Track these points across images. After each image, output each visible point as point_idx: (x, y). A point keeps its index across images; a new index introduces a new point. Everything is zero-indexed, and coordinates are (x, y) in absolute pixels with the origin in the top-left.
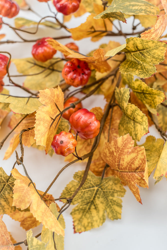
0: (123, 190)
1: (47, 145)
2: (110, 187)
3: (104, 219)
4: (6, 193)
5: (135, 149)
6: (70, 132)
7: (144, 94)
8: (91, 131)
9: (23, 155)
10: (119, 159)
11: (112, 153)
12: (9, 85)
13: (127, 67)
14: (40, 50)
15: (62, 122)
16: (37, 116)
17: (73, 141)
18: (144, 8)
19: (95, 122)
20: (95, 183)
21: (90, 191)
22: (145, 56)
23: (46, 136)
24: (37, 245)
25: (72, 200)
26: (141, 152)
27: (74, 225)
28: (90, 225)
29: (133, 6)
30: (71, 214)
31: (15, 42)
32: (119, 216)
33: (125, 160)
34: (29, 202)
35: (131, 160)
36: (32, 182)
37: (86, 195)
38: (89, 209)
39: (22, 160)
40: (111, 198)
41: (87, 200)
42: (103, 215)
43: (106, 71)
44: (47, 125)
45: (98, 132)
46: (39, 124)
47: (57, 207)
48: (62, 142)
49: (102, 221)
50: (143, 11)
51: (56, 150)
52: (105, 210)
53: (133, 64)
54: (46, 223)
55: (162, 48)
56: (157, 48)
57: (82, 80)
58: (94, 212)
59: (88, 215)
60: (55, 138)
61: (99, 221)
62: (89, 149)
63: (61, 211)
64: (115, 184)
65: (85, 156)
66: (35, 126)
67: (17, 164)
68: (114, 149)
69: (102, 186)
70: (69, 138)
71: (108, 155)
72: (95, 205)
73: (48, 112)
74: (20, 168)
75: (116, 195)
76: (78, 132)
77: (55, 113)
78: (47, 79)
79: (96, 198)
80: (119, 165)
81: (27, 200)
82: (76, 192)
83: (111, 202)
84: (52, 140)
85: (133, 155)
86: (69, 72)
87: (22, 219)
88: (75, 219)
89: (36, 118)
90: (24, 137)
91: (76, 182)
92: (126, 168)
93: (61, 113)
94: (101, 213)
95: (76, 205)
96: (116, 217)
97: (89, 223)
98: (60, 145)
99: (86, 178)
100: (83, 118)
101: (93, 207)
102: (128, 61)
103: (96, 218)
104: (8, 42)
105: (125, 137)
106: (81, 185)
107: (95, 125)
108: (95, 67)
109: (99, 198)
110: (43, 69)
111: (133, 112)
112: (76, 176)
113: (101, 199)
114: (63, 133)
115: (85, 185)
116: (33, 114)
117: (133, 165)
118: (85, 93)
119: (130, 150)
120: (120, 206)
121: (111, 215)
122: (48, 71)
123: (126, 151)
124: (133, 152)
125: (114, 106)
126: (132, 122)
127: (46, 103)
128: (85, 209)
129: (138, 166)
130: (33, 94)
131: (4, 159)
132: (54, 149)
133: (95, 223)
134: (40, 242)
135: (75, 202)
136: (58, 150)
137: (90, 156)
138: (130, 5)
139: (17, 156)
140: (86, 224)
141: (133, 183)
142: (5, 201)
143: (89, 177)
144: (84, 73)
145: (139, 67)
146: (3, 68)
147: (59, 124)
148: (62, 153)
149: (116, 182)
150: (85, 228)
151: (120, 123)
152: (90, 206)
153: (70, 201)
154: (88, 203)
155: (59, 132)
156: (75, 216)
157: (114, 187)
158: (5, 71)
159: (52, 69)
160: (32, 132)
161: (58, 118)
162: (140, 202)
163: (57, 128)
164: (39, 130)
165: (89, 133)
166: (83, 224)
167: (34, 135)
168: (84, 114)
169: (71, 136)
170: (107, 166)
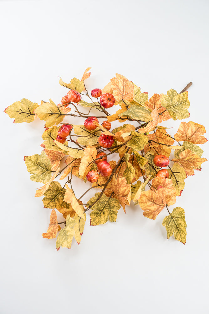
0: (119, 207)
1: (84, 176)
2: (112, 204)
3: (107, 220)
4: (60, 196)
5: (127, 185)
6: (97, 171)
7: (139, 158)
8: (107, 172)
9: (71, 179)
10: (119, 189)
11: (116, 186)
12: (69, 140)
13: (131, 143)
14: (89, 124)
15: (94, 165)
16: (82, 161)
17: (97, 176)
18: (144, 115)
19: (110, 168)
20: (105, 200)
21: (102, 204)
22: (140, 140)
23: (84, 171)
24: (71, 221)
25: (92, 206)
26: (129, 187)
27: (90, 221)
28: (99, 222)
29: (139, 112)
30: (90, 214)
31: (76, 116)
32: (115, 220)
33: (121, 190)
34: (71, 201)
35: (124, 190)
36: (74, 192)
37: (100, 206)
38: (100, 214)
39: (70, 181)
40: (112, 209)
41: (100, 208)
42: (107, 218)
43: (122, 142)
44: (86, 166)
45: (111, 174)
46: (82, 165)
47: (84, 209)
48: (91, 175)
49: (105, 221)
50: (143, 117)
51: (88, 179)
52: (108, 216)
53: (134, 142)
54: (77, 212)
55: (146, 138)
56: (144, 138)
57: (108, 145)
58: (102, 216)
59: (99, 217)
60: (88, 173)
61: (104, 221)
62: (106, 182)
63: (85, 211)
64: (116, 202)
65: (103, 185)
66: (80, 165)
67: (68, 183)
68: (117, 184)
69: (109, 202)
70: (95, 174)
71: (114, 186)
72: (103, 212)
73: (87, 160)
74: (69, 184)
75: (115, 208)
76: (101, 172)
77: (91, 161)
78: (90, 139)
79: (105, 209)
80: (118, 192)
81: (70, 199)
82: (95, 203)
83: (112, 212)
84: (87, 174)
85: (125, 188)
86: (102, 140)
87: (64, 212)
88: (92, 218)
89: (81, 162)
90: (73, 169)
91: (96, 198)
92: (121, 194)
93: (94, 161)
94: (106, 217)
95: (94, 210)
96: (113, 220)
97: (99, 221)
98: (90, 177)
99: (101, 197)
100: (104, 165)
101: (102, 213)
102: (133, 140)
103: (103, 219)
104: (72, 115)
105: (123, 178)
106: (98, 200)
107: (109, 170)
108: (117, 139)
109: (106, 208)
110: (90, 134)
111: (130, 167)
112: (96, 194)
113: (107, 209)
114: (93, 171)
115: (100, 200)
116: (80, 159)
117: (124, 193)
118: (110, 151)
119: (124, 185)
120: (116, 215)
121: (111, 219)
122: (92, 135)
123: (122, 185)
124: (125, 186)
125: (124, 161)
126: (130, 172)
127: (87, 155)
128: (98, 214)
129: (126, 194)
130: (81, 147)
131: (60, 180)
132: (87, 178)
133: (102, 222)
134: (73, 219)
135: (94, 209)
136: (89, 179)
137: (105, 185)
138: (138, 112)
139: (68, 179)
140: (97, 222)
141: (123, 202)
142: (58, 201)
143: (103, 196)
144: (110, 142)
145: (137, 145)
146: (68, 132)
147: (92, 166)
148: (91, 181)
149: (116, 201)
150: (96, 224)
151: (125, 171)
152: (101, 212)
153: (90, 207)
154: (100, 210)
155: (92, 170)
156: (92, 216)
157: (115, 204)
158: (69, 134)
159: (94, 135)
160: (77, 168)
161: (92, 163)
162: (125, 212)
163: (91, 168)
164: (81, 168)
165: (106, 173)
166: (96, 221)
167: (78, 170)
168: (105, 164)
169: (96, 173)
170: (113, 193)
